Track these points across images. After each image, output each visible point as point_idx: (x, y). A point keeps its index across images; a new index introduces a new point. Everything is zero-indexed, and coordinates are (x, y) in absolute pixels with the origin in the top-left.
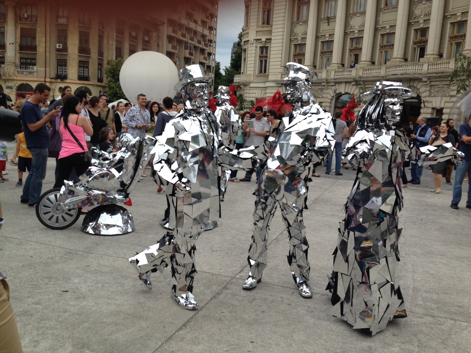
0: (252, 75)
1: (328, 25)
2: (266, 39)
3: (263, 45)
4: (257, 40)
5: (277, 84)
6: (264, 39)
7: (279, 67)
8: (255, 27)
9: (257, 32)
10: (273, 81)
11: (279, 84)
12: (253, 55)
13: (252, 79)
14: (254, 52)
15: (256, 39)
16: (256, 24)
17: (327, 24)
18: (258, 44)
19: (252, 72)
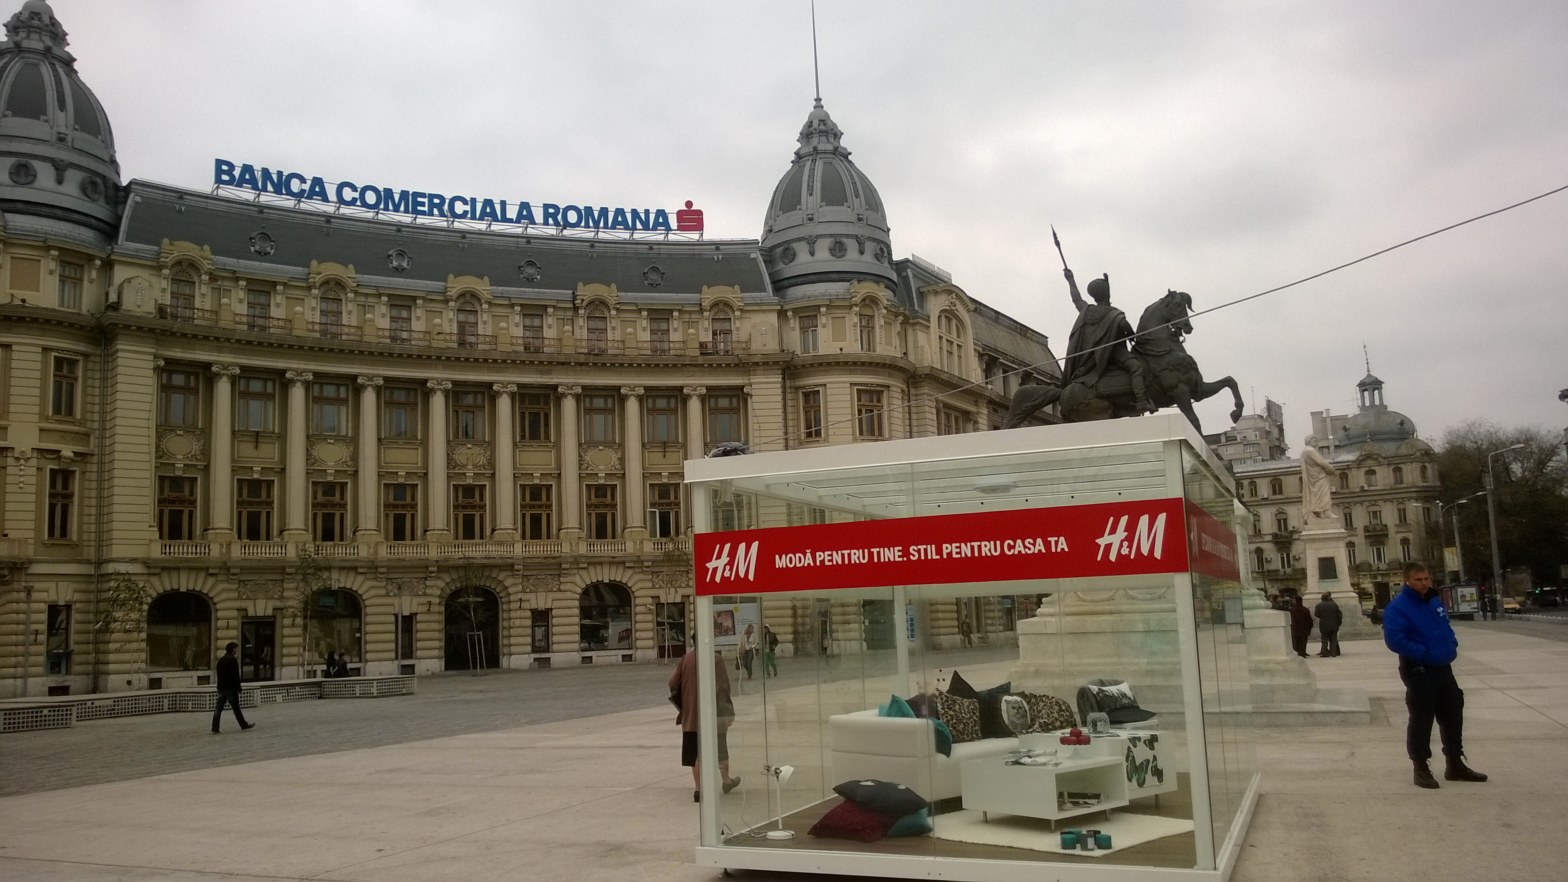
0: (32, 541)
1: (256, 447)
2: (75, 453)
3: (65, 467)
4: (40, 450)
5: (149, 567)
6: (67, 452)
7: (145, 526)
8: (36, 418)
9: (41, 430)
10: (134, 560)
11: (156, 567)
12: (33, 489)
13: (30, 552)
14: (33, 480)
15: (38, 450)
16: (36, 409)
17: (252, 445)
18: (44, 461)
19: (31, 534)
